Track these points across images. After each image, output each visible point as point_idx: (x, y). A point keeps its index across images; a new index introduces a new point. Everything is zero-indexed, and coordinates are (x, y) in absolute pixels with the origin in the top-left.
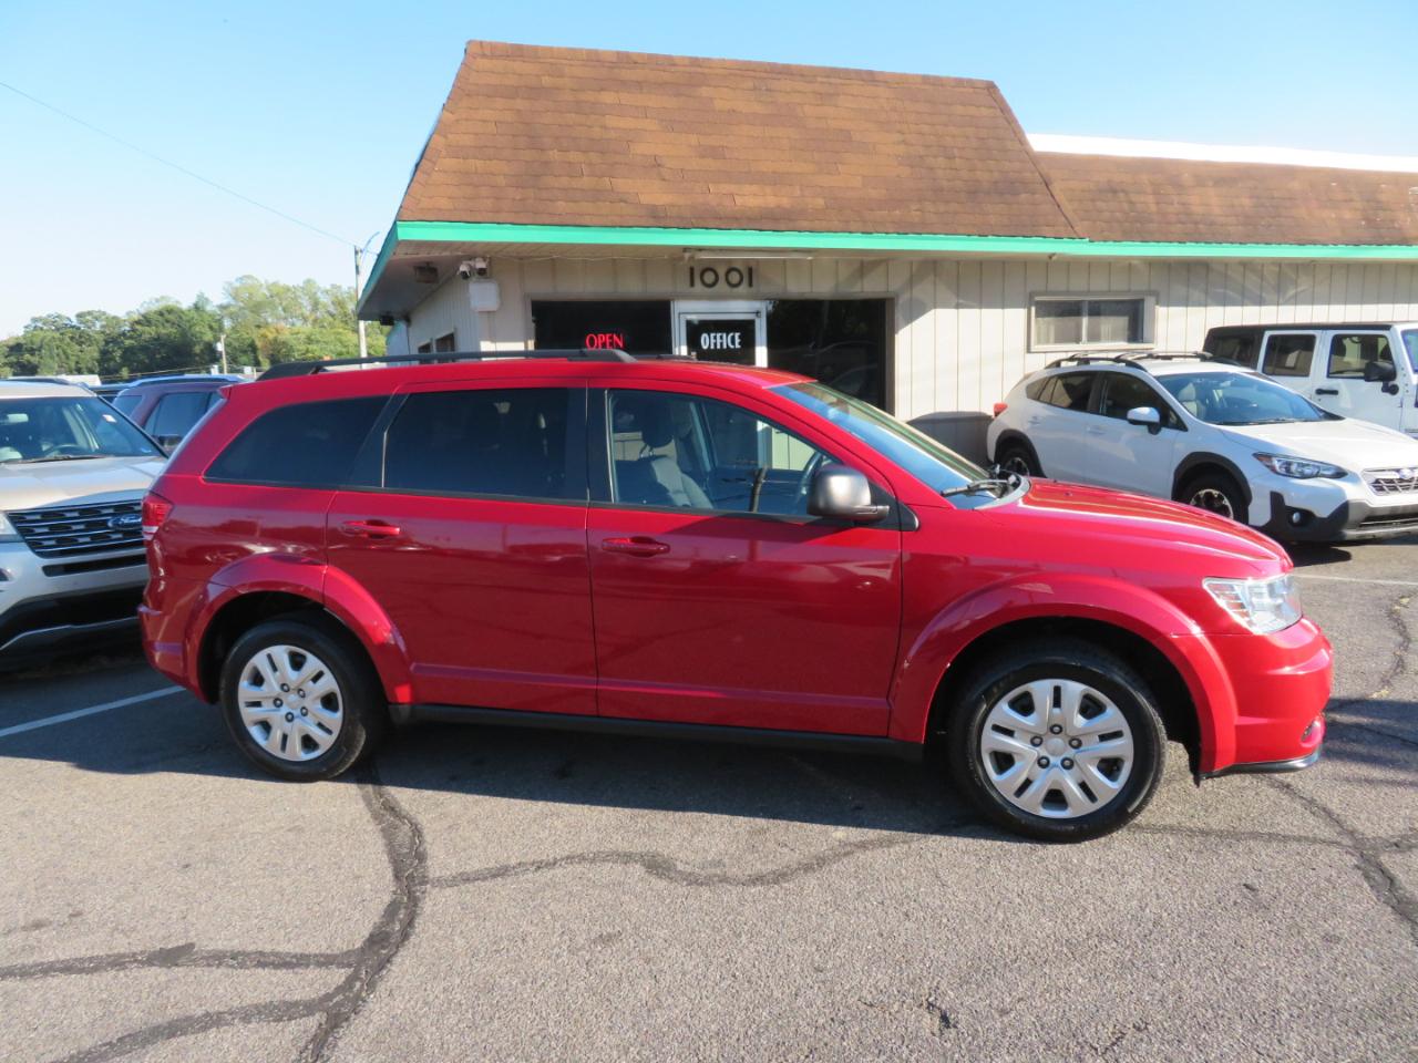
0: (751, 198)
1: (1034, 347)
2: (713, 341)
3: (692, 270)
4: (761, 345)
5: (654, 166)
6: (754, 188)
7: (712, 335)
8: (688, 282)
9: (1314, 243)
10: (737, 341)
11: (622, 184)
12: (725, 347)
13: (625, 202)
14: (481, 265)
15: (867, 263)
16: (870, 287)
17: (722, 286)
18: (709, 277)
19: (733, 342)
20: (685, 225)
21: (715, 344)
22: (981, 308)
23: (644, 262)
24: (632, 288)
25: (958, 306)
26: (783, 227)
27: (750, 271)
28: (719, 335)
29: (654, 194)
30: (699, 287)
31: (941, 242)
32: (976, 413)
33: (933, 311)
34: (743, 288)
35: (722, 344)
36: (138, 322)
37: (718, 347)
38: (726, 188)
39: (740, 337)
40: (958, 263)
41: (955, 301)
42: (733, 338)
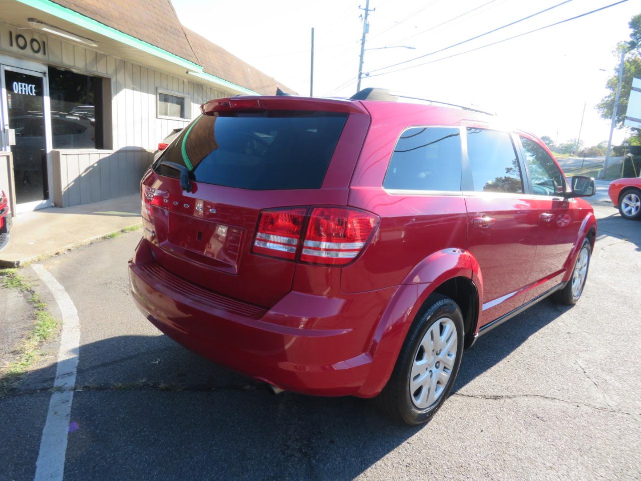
1: (159, 117)
2: (20, 88)
3: (11, 33)
4: (47, 96)
8: (9, 42)
9: (237, 84)
10: (34, 90)
12: (27, 94)
15: (98, 54)
16: (99, 69)
17: (28, 50)
18: (21, 42)
19: (32, 92)
21: (22, 91)
22: (141, 91)
25: (133, 89)
27: (45, 44)
28: (23, 84)
30: (15, 48)
33: (124, 89)
34: (39, 55)
35: (25, 91)
37: (24, 93)
39: (35, 88)
40: (133, 65)
41: (132, 86)
42: (31, 88)
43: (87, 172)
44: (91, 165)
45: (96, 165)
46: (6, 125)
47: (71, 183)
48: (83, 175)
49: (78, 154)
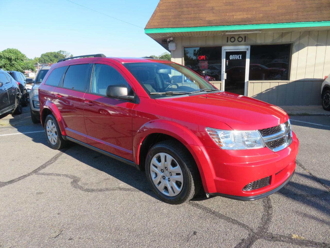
0: (239, 16)
2: (233, 57)
3: (228, 38)
4: (248, 58)
5: (212, 10)
6: (241, 13)
7: (233, 56)
8: (226, 41)
10: (241, 57)
11: (201, 15)
12: (237, 59)
13: (202, 20)
14: (171, 39)
15: (284, 33)
16: (284, 40)
17: (236, 42)
18: (233, 40)
20: (217, 25)
21: (234, 58)
22: (326, 45)
23: (214, 36)
24: (211, 43)
25: (317, 45)
26: (247, 24)
27: (245, 37)
28: (235, 56)
29: (210, 17)
30: (229, 42)
31: (303, 24)
32: (321, 79)
33: (307, 47)
34: (243, 42)
35: (236, 58)
36: (161, 58)
37: (235, 59)
38: (231, 14)
39: (241, 56)
40: (318, 31)
41: (316, 43)
42: (239, 56)
43: (266, 91)
44: (271, 88)
45: (275, 88)
46: (224, 72)
47: (255, 96)
48: (263, 93)
49: (262, 83)
